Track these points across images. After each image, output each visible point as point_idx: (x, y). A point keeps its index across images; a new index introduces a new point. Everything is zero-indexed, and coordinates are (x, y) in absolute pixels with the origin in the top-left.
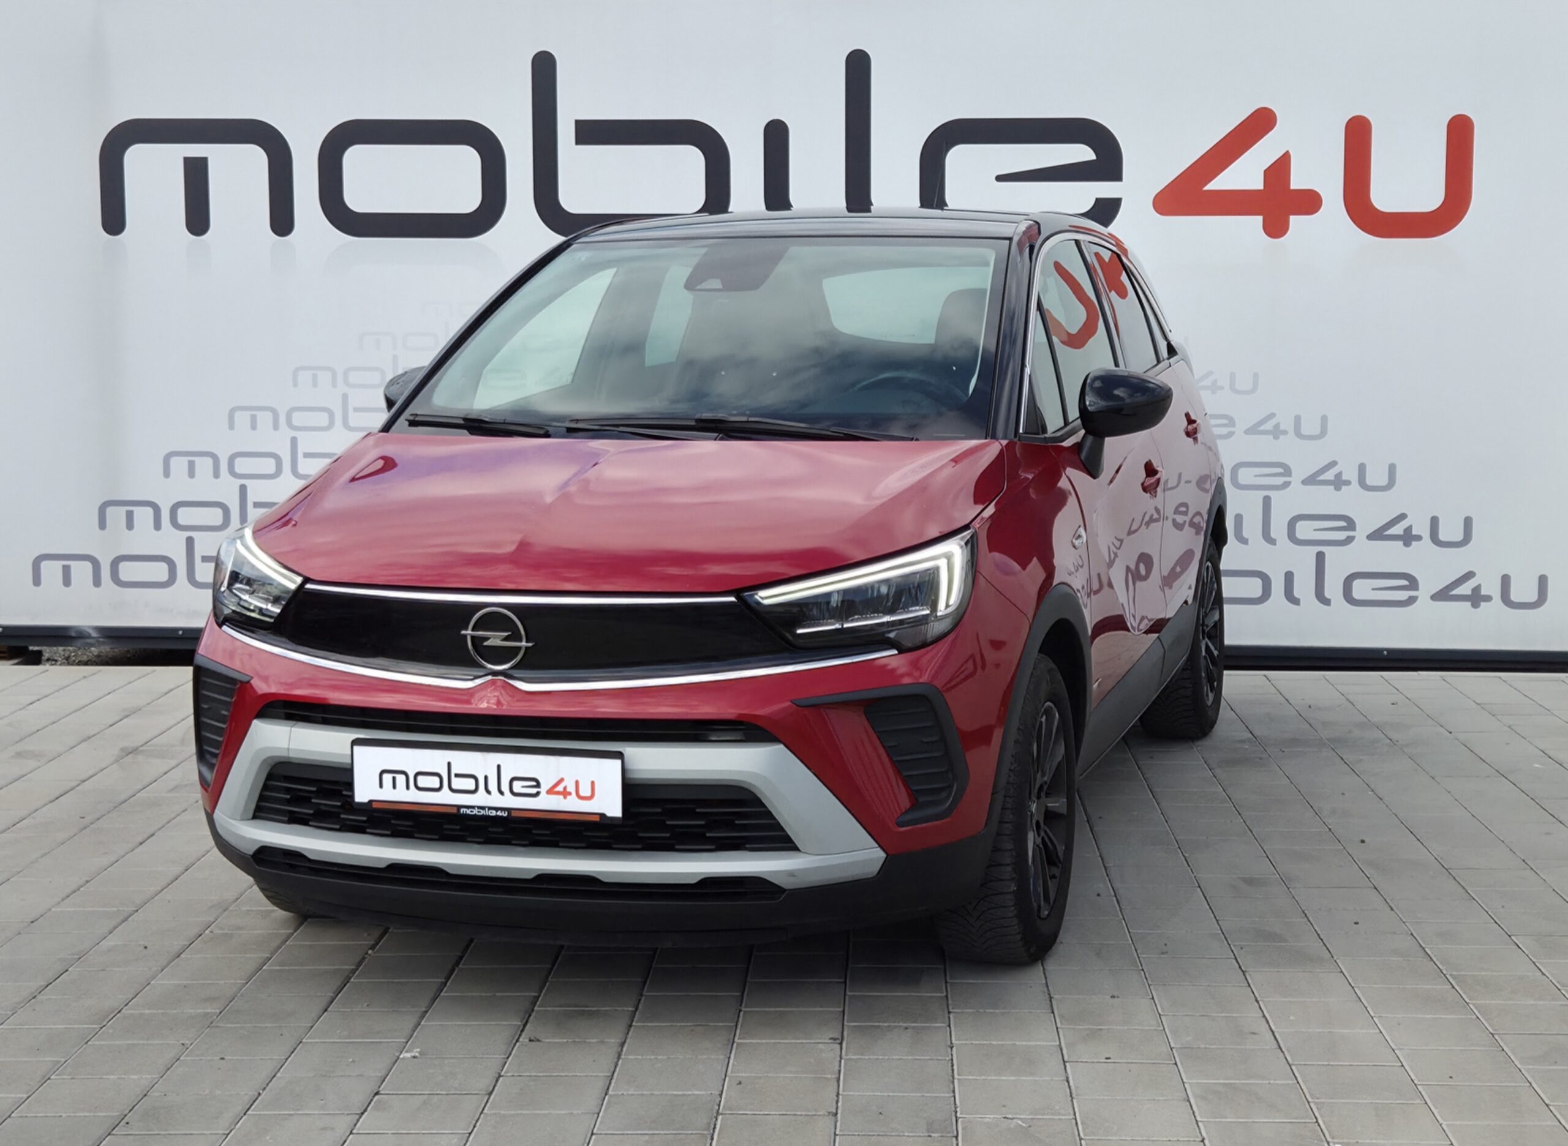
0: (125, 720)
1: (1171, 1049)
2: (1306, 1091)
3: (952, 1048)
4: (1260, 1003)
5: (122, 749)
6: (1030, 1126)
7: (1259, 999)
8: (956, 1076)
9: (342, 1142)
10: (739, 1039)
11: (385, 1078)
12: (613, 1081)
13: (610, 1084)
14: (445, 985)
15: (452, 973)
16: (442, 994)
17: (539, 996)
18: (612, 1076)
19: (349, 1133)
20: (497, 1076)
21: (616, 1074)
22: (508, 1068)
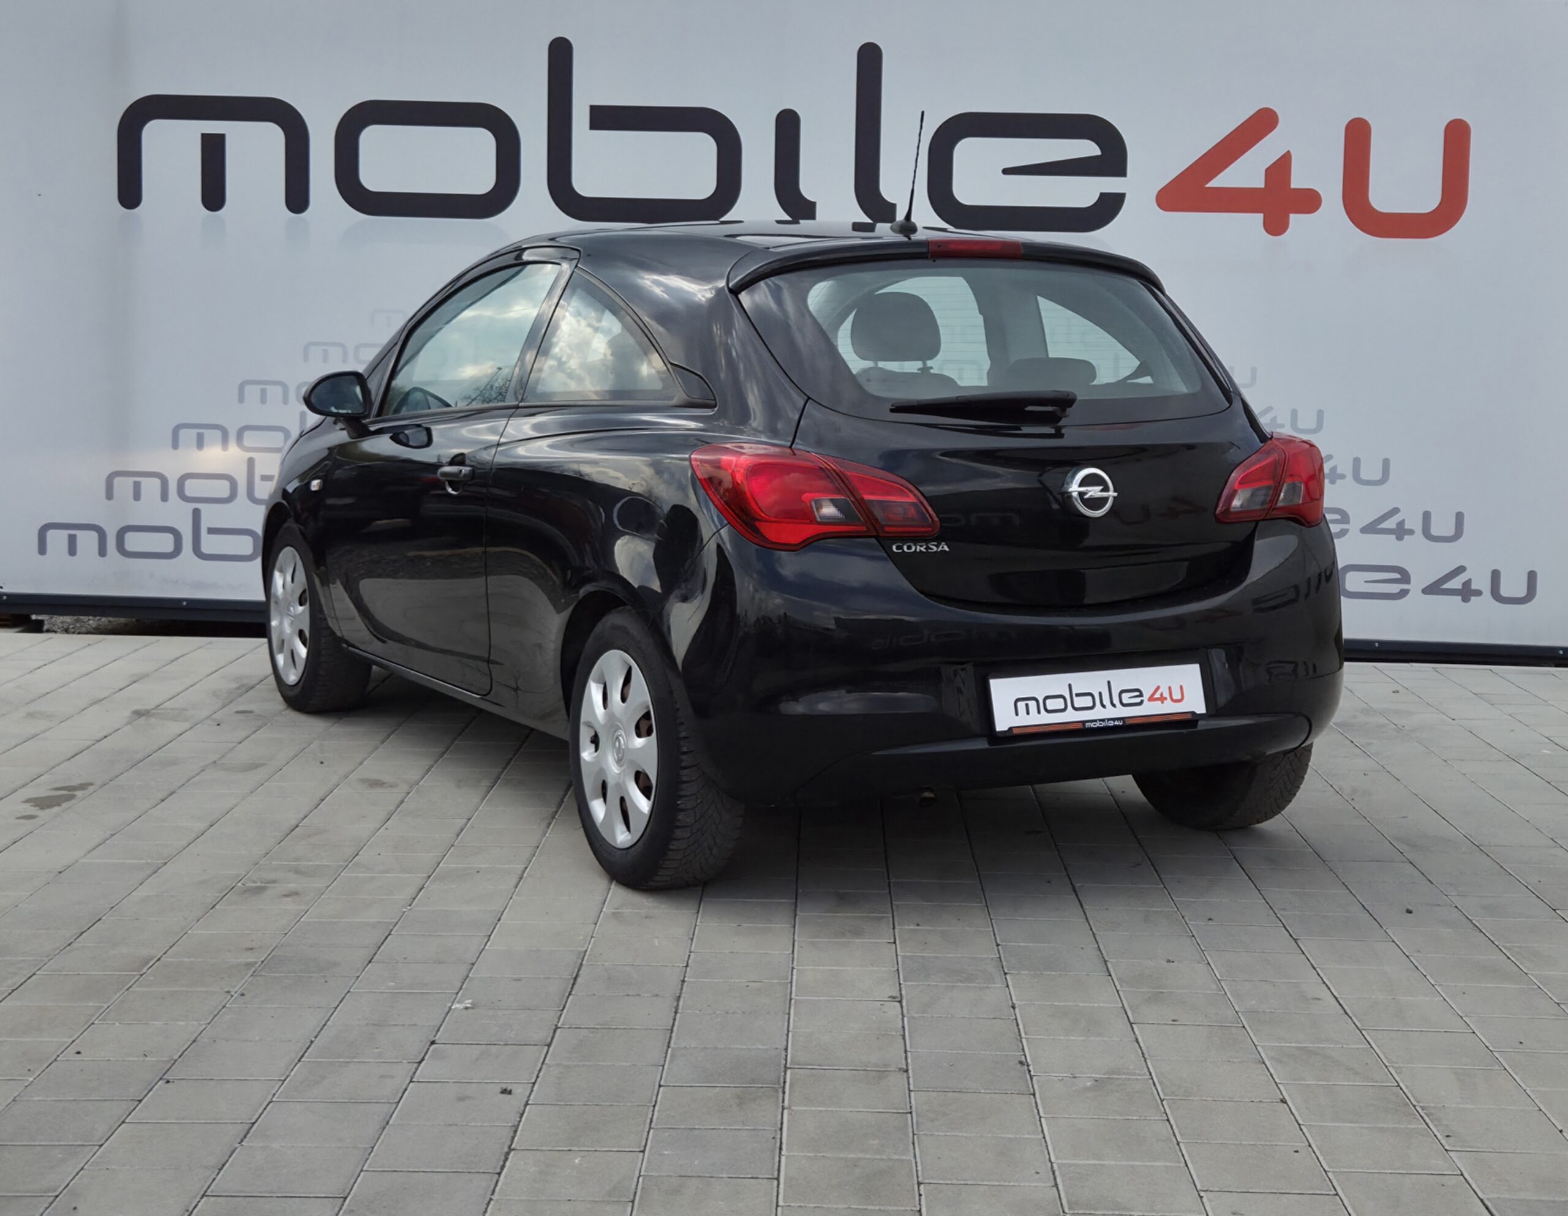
3: (1014, 1008)
8: (1023, 1035)
9: (402, 1090)
10: (796, 995)
11: (440, 1028)
12: (674, 1035)
13: (671, 1037)
14: (489, 940)
15: (494, 928)
16: (486, 948)
17: (586, 951)
18: (672, 1029)
19: (409, 1081)
20: (554, 1028)
21: (675, 1028)
22: (564, 1020)
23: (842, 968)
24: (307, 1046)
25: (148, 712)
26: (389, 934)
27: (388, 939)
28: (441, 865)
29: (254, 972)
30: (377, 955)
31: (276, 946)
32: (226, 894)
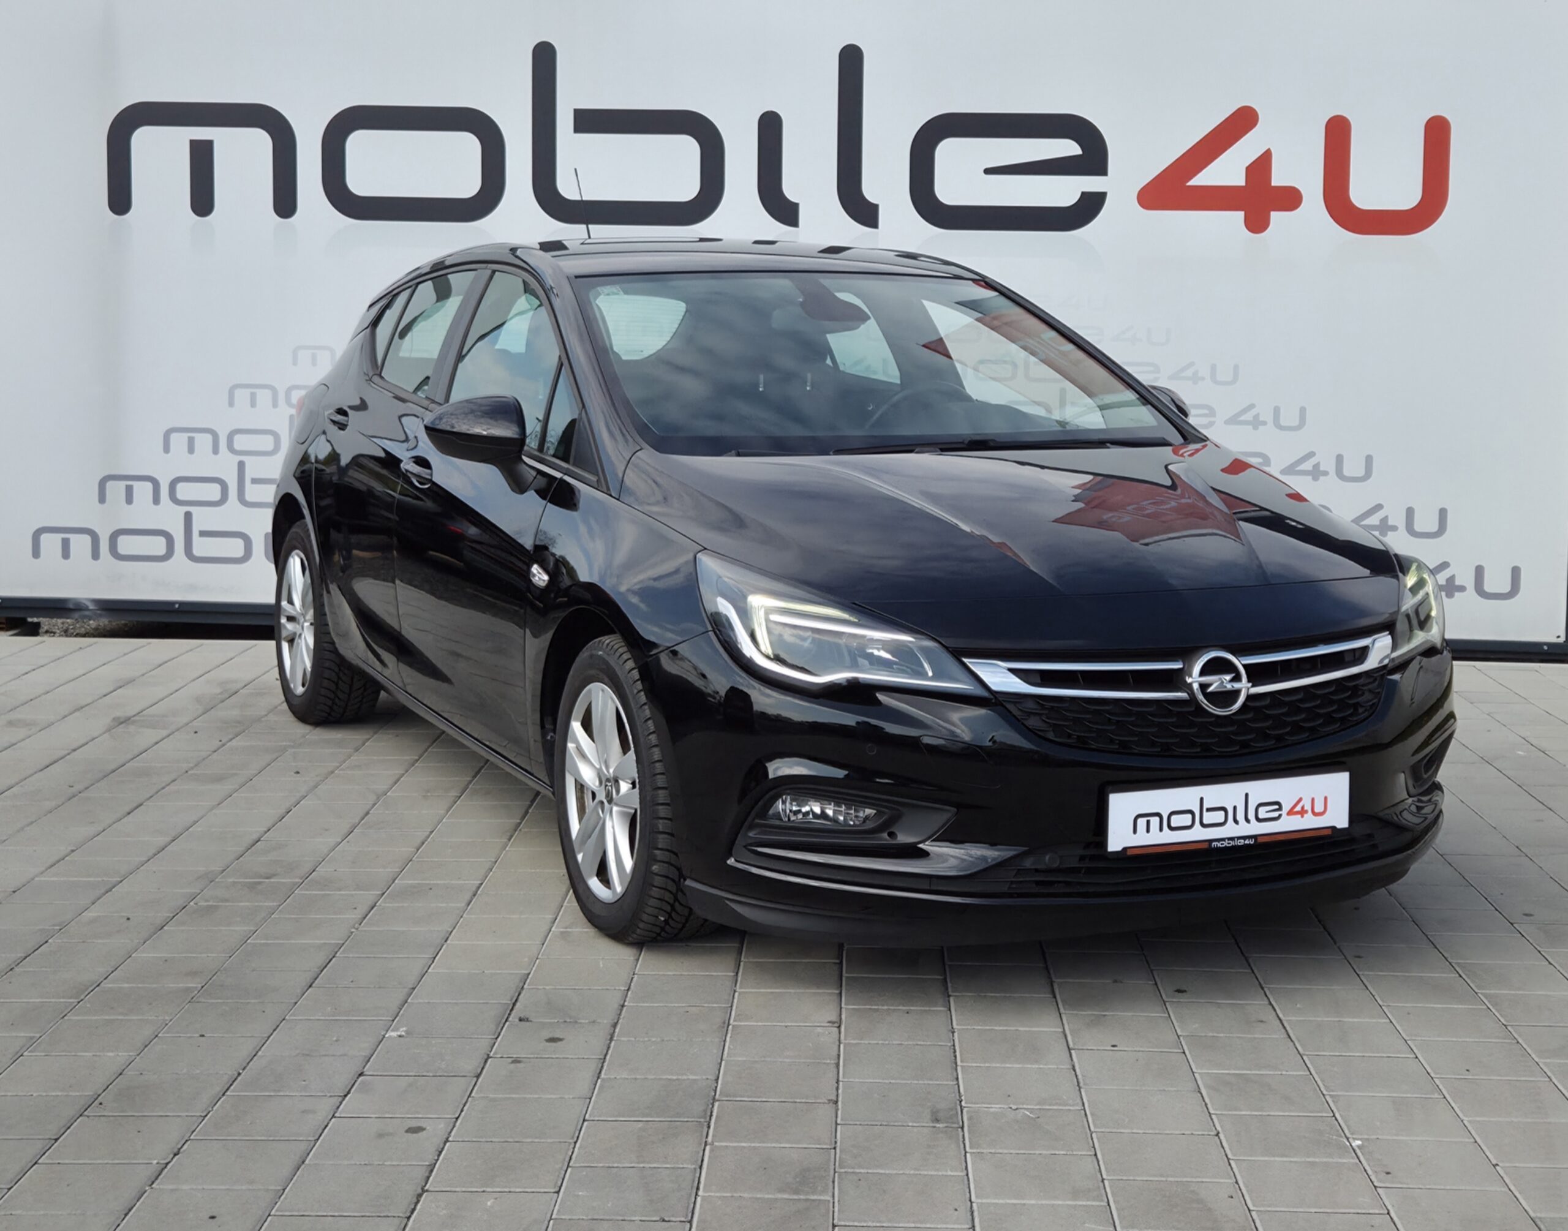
1: (1178, 1037)
3: (953, 1033)
6: (1038, 1117)
8: (959, 1062)
9: (322, 1127)
10: (734, 1022)
11: (370, 1058)
12: (606, 1064)
13: (602, 1067)
14: (433, 962)
15: (440, 950)
16: (430, 970)
17: (529, 974)
18: (605, 1058)
19: (331, 1116)
20: (486, 1057)
21: (608, 1057)
22: (496, 1049)
23: (786, 990)
24: (234, 1078)
25: (129, 719)
26: (334, 957)
27: (332, 962)
28: (396, 881)
29: (192, 998)
30: (318, 980)
31: (219, 970)
32: (177, 914)
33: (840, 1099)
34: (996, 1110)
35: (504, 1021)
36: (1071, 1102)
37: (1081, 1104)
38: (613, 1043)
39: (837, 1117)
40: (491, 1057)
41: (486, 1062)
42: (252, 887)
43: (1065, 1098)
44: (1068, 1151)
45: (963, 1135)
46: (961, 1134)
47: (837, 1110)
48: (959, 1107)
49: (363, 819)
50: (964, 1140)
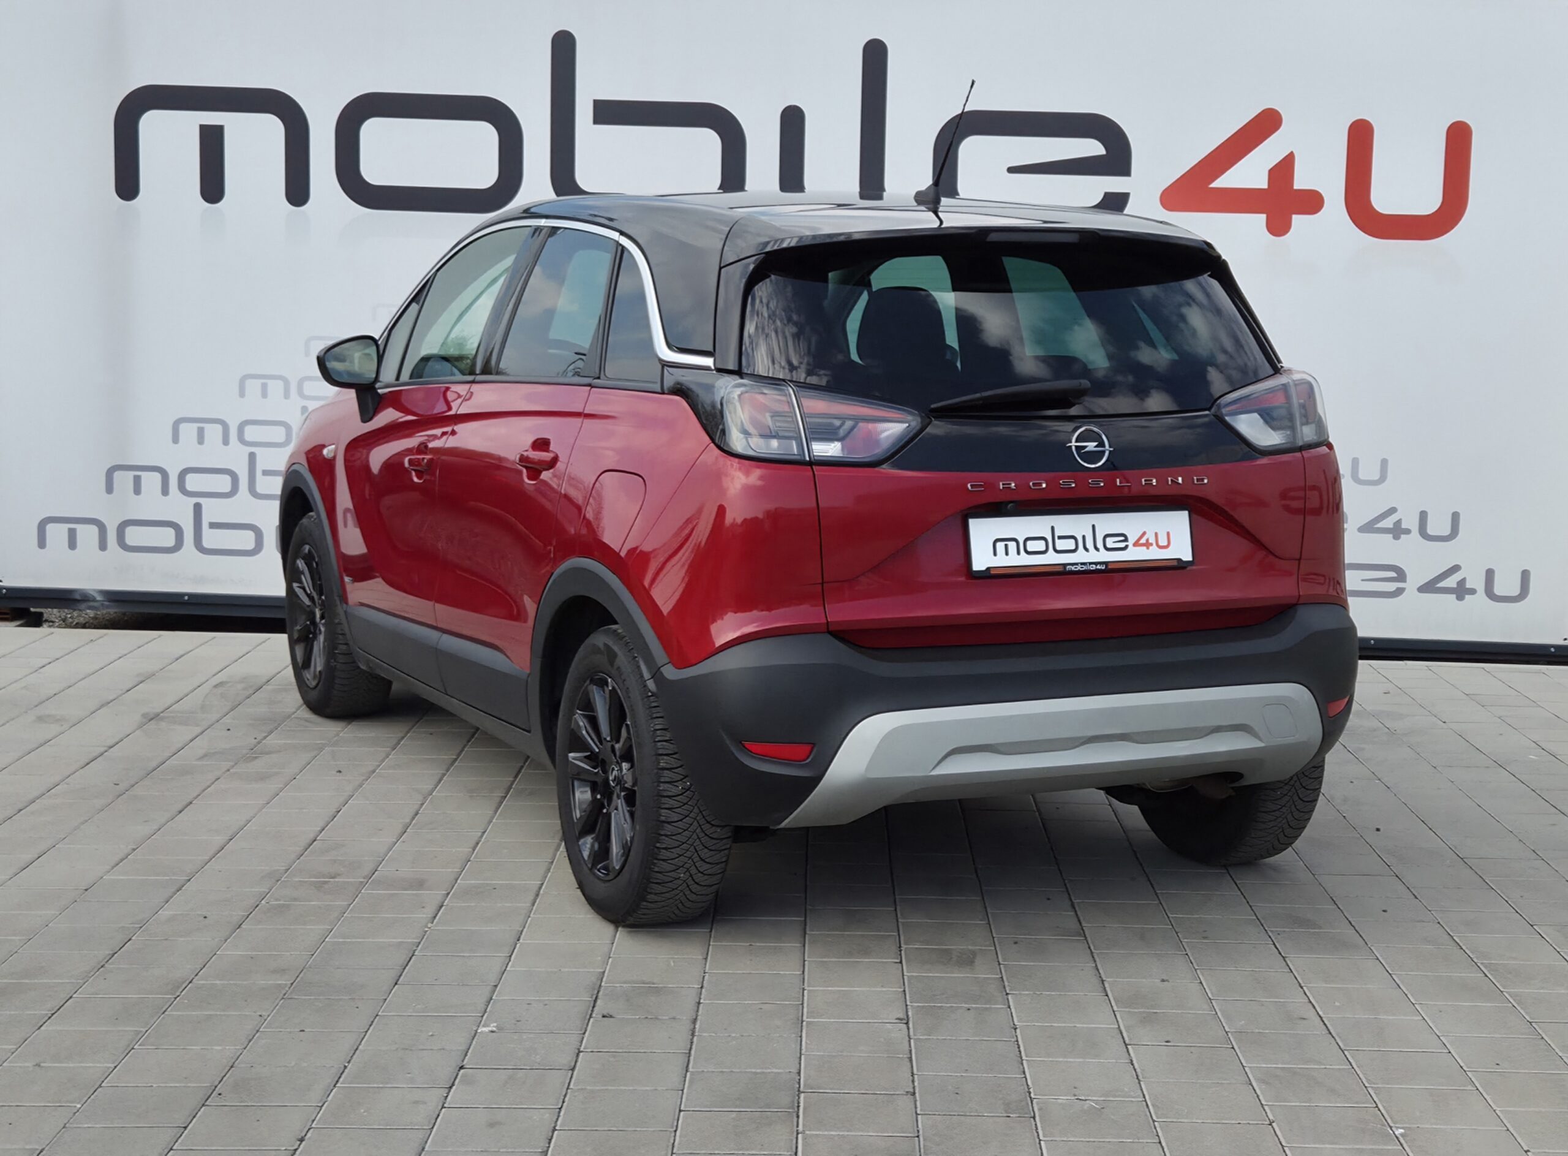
0: (141, 685)
1: (1226, 1033)
2: (1361, 1076)
3: (1015, 1029)
4: (1305, 988)
5: (144, 715)
6: (1103, 1108)
7: (1303, 985)
8: (1024, 1058)
9: (435, 1116)
10: (807, 1018)
11: (467, 1052)
12: (692, 1058)
13: (689, 1061)
14: (510, 960)
15: (514, 949)
16: (508, 969)
17: (604, 972)
18: (690, 1053)
19: (440, 1108)
20: (577, 1051)
21: (693, 1052)
22: (586, 1044)
23: (852, 989)
24: (341, 1072)
25: (157, 715)
26: (413, 955)
27: (412, 960)
28: (459, 881)
29: (285, 995)
30: (402, 978)
31: (304, 968)
32: (251, 913)
33: (917, 1091)
34: (1064, 1101)
35: (588, 1017)
36: (1132, 1093)
37: (1142, 1095)
38: (695, 1039)
39: (916, 1108)
40: (582, 1052)
41: (578, 1055)
42: (319, 886)
43: (1126, 1089)
44: (1134, 1139)
45: (1036, 1125)
46: (1033, 1123)
47: (915, 1101)
48: (1029, 1099)
49: (413, 818)
50: (1037, 1129)
